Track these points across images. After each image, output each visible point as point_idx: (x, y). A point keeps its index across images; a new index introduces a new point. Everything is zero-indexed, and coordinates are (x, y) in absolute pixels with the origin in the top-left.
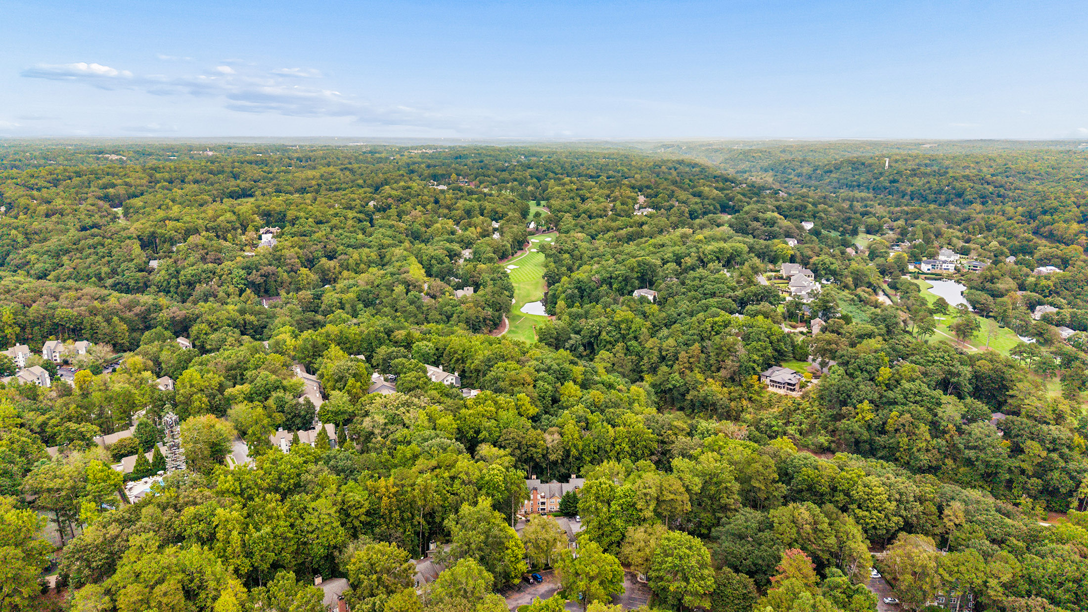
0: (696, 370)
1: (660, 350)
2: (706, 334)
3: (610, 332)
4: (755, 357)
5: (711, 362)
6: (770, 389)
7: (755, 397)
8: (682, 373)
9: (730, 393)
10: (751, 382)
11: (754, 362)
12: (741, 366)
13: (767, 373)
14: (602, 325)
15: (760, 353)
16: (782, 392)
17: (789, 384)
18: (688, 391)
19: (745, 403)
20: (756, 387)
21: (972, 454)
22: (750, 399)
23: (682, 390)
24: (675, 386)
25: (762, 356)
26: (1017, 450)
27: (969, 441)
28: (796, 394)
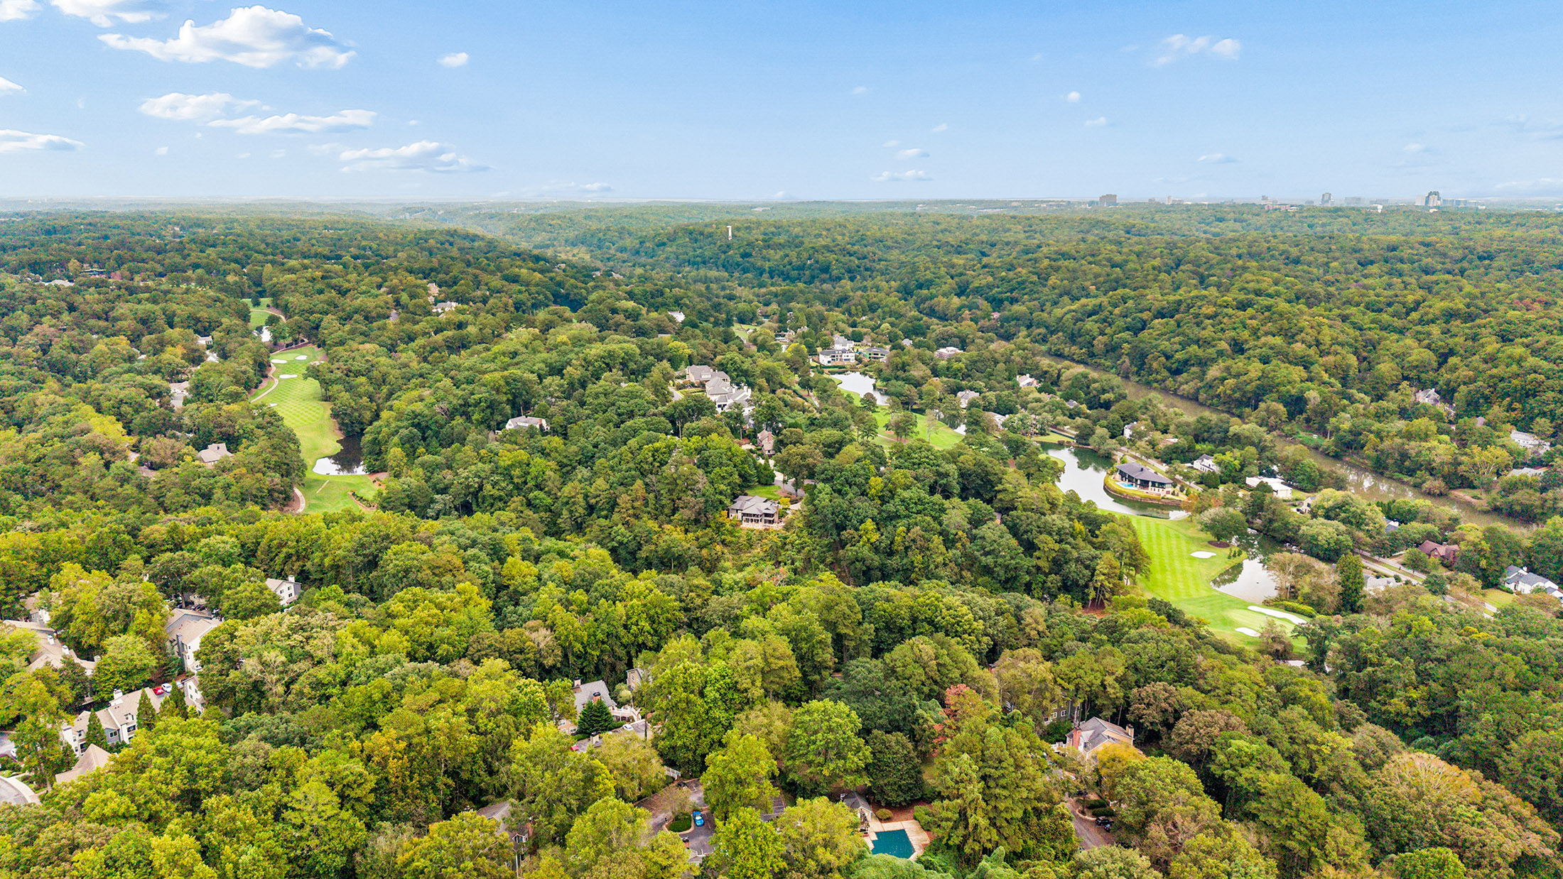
0: (645, 517)
1: (586, 497)
2: (646, 467)
3: (496, 483)
4: (722, 487)
5: (664, 502)
6: (745, 525)
7: (729, 538)
8: (626, 524)
9: (697, 539)
10: (721, 520)
11: (721, 493)
12: (707, 501)
13: (737, 506)
14: (483, 475)
15: (726, 482)
16: (760, 526)
17: (766, 515)
18: (640, 547)
19: (719, 548)
20: (728, 526)
21: (989, 560)
22: (723, 542)
23: (632, 546)
24: (621, 543)
25: (729, 484)
26: (1030, 547)
27: (983, 548)
28: (777, 527)
